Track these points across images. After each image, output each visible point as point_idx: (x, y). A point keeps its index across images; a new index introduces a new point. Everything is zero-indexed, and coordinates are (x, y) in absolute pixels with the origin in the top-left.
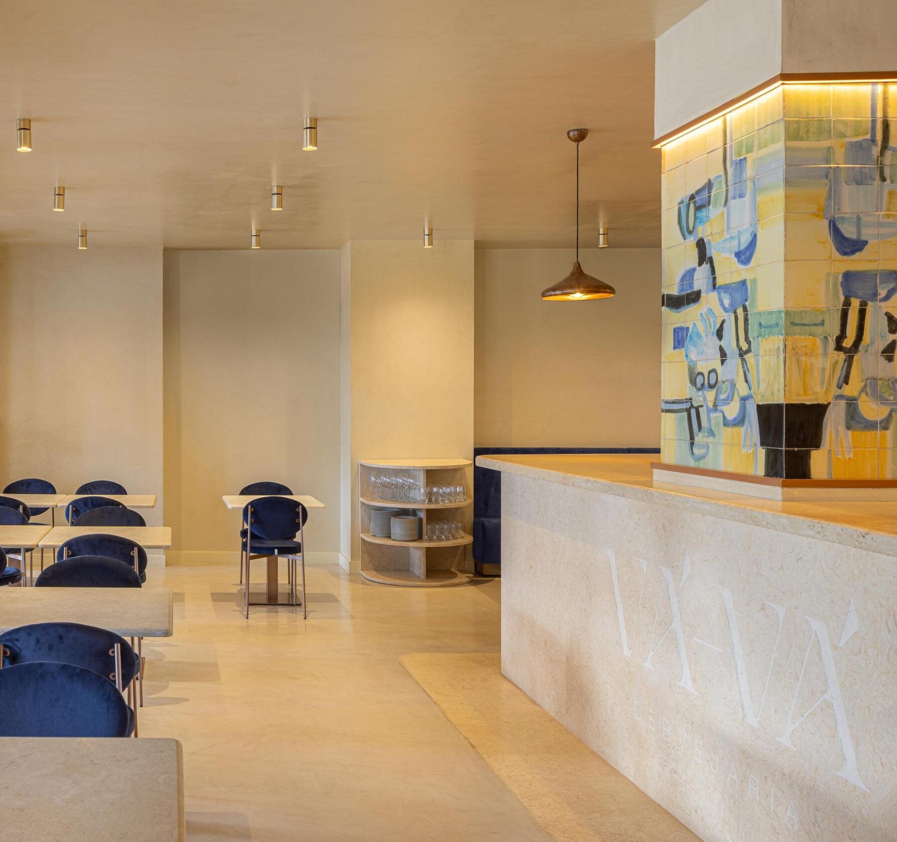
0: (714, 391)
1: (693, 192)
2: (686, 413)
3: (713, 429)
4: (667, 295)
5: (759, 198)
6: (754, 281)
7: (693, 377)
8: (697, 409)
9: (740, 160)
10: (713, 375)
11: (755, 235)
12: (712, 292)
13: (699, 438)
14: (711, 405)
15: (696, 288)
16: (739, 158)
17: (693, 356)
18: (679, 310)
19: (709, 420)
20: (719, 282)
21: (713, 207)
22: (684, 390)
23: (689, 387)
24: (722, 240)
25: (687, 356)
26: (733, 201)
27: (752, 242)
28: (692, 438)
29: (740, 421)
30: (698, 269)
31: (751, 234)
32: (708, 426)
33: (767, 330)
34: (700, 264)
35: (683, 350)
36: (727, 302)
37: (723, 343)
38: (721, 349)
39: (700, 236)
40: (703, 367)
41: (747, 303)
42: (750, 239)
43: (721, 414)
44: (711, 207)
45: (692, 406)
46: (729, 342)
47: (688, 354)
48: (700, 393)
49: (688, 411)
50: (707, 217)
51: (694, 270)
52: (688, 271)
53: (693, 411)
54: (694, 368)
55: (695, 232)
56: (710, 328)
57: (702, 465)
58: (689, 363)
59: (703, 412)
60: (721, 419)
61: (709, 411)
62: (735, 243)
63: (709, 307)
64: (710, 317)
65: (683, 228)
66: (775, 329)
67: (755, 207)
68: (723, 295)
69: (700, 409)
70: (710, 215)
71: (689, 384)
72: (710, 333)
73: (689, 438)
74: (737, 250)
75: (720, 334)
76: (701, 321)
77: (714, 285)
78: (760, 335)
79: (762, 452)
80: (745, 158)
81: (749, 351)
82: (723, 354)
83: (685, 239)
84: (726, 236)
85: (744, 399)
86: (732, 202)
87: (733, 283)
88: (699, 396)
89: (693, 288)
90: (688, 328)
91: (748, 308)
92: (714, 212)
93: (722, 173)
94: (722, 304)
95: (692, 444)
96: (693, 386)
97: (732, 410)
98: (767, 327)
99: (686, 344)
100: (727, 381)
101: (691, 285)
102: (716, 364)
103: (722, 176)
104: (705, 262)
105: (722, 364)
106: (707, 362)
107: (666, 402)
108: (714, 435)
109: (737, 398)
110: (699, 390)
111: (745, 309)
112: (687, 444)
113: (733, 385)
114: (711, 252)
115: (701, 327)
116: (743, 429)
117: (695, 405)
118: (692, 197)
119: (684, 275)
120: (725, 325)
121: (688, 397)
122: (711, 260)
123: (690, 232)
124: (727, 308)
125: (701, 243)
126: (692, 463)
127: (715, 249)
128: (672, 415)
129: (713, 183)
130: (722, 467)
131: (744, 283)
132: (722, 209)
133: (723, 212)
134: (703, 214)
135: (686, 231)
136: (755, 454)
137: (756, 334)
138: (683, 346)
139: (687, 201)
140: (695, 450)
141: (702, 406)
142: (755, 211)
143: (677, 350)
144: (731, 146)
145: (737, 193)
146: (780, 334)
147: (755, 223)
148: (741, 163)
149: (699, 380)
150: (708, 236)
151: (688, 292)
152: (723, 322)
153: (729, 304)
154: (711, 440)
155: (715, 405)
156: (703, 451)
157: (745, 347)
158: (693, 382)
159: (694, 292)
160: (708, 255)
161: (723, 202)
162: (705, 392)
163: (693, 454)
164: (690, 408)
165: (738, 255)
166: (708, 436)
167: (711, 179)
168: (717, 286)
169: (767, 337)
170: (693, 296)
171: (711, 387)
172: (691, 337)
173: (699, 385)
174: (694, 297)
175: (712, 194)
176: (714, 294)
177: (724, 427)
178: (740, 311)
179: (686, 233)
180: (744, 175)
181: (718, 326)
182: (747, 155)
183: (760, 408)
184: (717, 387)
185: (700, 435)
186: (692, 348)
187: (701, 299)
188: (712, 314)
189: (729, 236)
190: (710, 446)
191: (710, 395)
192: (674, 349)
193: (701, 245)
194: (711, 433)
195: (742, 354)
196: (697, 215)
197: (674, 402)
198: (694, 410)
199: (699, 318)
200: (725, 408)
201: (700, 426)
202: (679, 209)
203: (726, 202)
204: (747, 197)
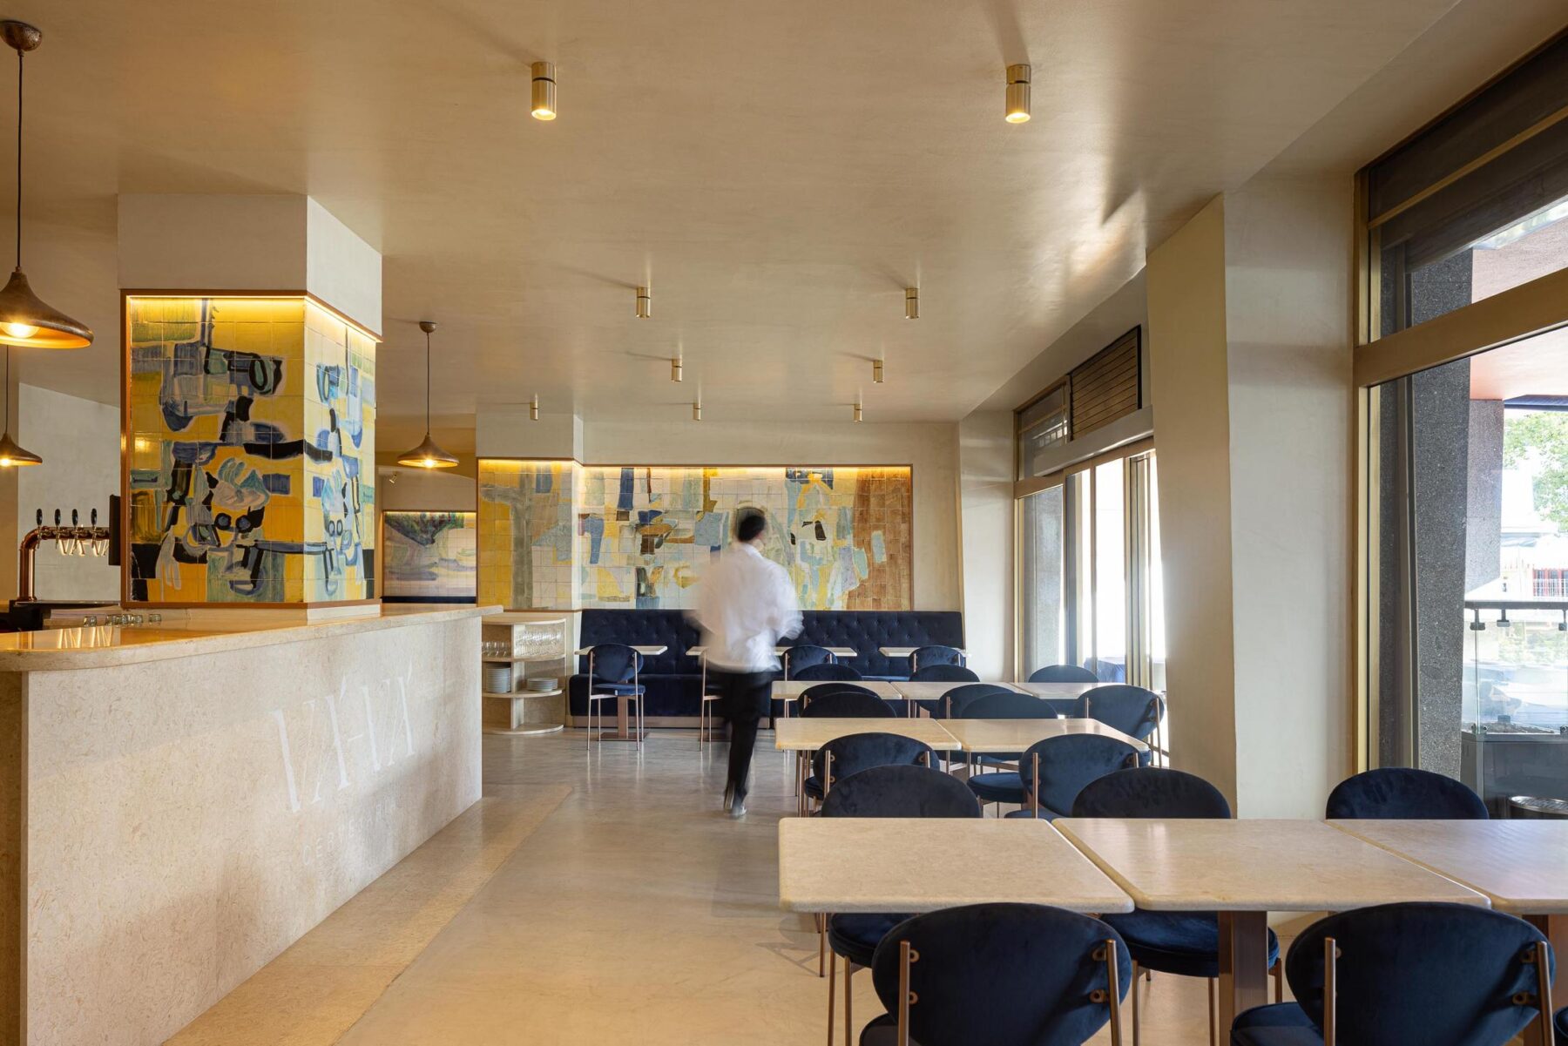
0: (340, 537)
1: (328, 365)
2: (323, 555)
3: (340, 567)
4: (308, 444)
5: (364, 406)
6: (361, 461)
7: (328, 524)
8: (330, 551)
9: (355, 369)
10: (340, 524)
11: (361, 430)
12: (339, 457)
13: (332, 576)
14: (339, 550)
15: (329, 449)
16: (354, 367)
17: (327, 506)
18: (318, 462)
19: (338, 560)
20: (343, 453)
22: (323, 536)
23: (325, 533)
24: (345, 420)
25: (323, 504)
28: (327, 577)
29: (354, 562)
31: (360, 427)
32: (337, 566)
34: (332, 431)
35: (320, 498)
36: (348, 470)
37: (344, 500)
38: (344, 505)
39: (332, 406)
40: (334, 517)
41: (358, 476)
42: (359, 430)
43: (345, 556)
44: (339, 388)
45: (326, 549)
46: (349, 500)
48: (332, 538)
49: (324, 553)
50: (337, 394)
51: (328, 433)
52: (325, 432)
53: (327, 553)
54: (328, 517)
55: (329, 400)
56: (338, 486)
57: (334, 599)
58: (324, 511)
59: (334, 553)
60: (345, 560)
61: (337, 553)
62: (352, 428)
63: (337, 468)
64: (338, 477)
65: (321, 392)
67: (361, 409)
68: (346, 463)
69: (332, 552)
71: (324, 530)
72: (338, 490)
73: (324, 576)
74: (353, 434)
75: (343, 492)
76: (332, 478)
77: (341, 453)
78: (364, 501)
79: (365, 582)
80: (357, 370)
81: (359, 511)
82: (346, 509)
83: (322, 401)
84: (347, 419)
85: (356, 545)
86: (350, 395)
87: (351, 457)
88: (332, 541)
90: (324, 481)
91: (359, 479)
92: (340, 392)
93: (345, 367)
94: (345, 470)
95: (327, 582)
96: (327, 531)
97: (350, 553)
98: (368, 496)
99: (322, 495)
100: (348, 530)
101: (327, 445)
102: (341, 516)
103: (345, 371)
104: (336, 431)
105: (346, 515)
106: (336, 515)
107: (309, 545)
108: (341, 573)
109: (353, 545)
110: (331, 535)
112: (322, 582)
113: (351, 534)
114: (340, 425)
115: (332, 483)
116: (356, 567)
117: (329, 548)
118: (327, 369)
119: (322, 433)
120: (346, 487)
121: (324, 541)
122: (339, 432)
123: (326, 399)
124: (348, 475)
126: (327, 598)
128: (313, 557)
129: (340, 371)
130: (346, 598)
131: (356, 459)
132: (346, 396)
133: (346, 399)
134: (334, 389)
135: (325, 398)
136: (362, 584)
137: (362, 500)
138: (320, 496)
139: (323, 370)
140: (329, 587)
141: (333, 549)
143: (315, 498)
144: (350, 353)
145: (353, 391)
147: (362, 420)
148: (355, 372)
149: (331, 526)
150: (338, 411)
151: (325, 449)
152: (346, 484)
153: (349, 472)
154: (338, 577)
155: (341, 549)
156: (334, 587)
157: (357, 508)
158: (327, 528)
159: (327, 451)
160: (337, 426)
161: (346, 391)
162: (335, 538)
163: (327, 591)
164: (326, 551)
165: (353, 437)
166: (337, 574)
167: (340, 366)
171: (339, 534)
172: (326, 490)
173: (331, 532)
174: (327, 456)
175: (340, 379)
176: (340, 460)
177: (346, 567)
178: (354, 479)
179: (322, 397)
180: (357, 382)
181: (343, 486)
183: (365, 552)
184: (342, 534)
185: (333, 573)
186: (326, 499)
187: (332, 460)
190: (339, 582)
191: (338, 540)
192: (314, 495)
193: (332, 413)
194: (339, 571)
195: (356, 512)
196: (330, 388)
197: (314, 545)
199: (331, 475)
200: (346, 551)
201: (332, 567)
202: (318, 371)
203: (347, 393)
204: (358, 399)
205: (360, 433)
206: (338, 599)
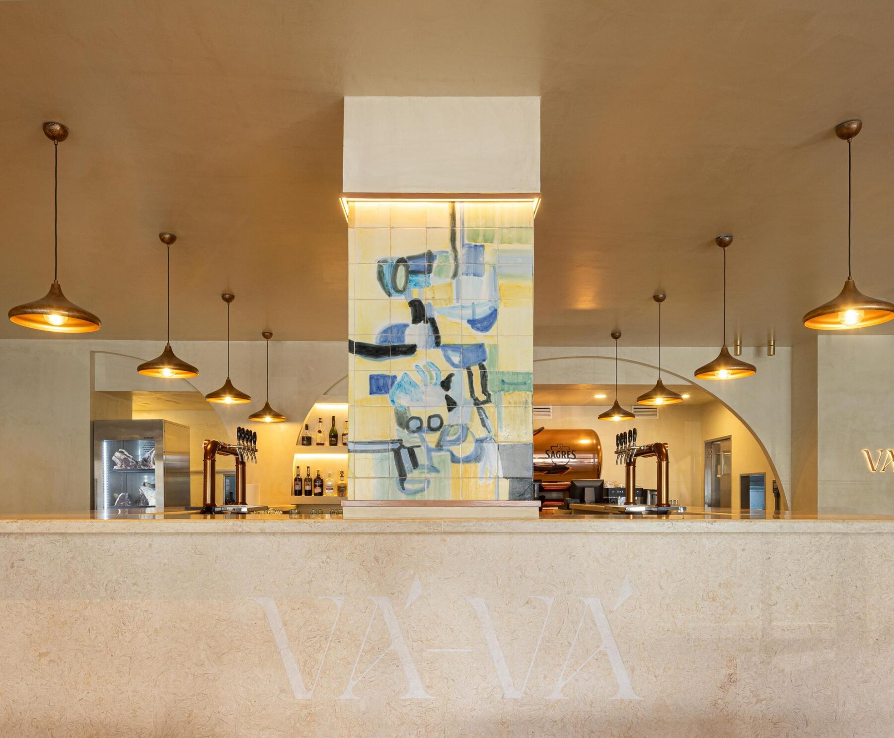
0: (438, 434)
1: (405, 256)
2: (393, 453)
3: (436, 465)
4: (359, 343)
5: (501, 282)
6: (495, 347)
7: (404, 420)
8: (412, 449)
9: (476, 246)
10: (435, 420)
11: (496, 310)
12: (433, 348)
13: (414, 475)
14: (432, 445)
15: (408, 342)
16: (473, 244)
17: (403, 402)
18: (379, 359)
19: (431, 458)
20: (443, 341)
21: (435, 275)
22: (391, 433)
23: (397, 430)
24: (449, 306)
25: (393, 401)
26: (465, 277)
27: (491, 314)
28: (403, 475)
29: (476, 458)
30: (412, 326)
31: (490, 308)
32: (428, 463)
33: (512, 387)
34: (415, 322)
35: (387, 396)
36: (456, 359)
37: (449, 393)
38: (448, 398)
39: (415, 296)
40: (419, 412)
41: (484, 363)
42: (488, 312)
43: (449, 453)
44: (432, 275)
45: (402, 446)
46: (460, 393)
47: (395, 400)
48: (416, 435)
49: (396, 451)
50: (426, 282)
51: (406, 326)
52: (396, 326)
53: (404, 454)
54: (406, 413)
55: (407, 292)
56: (432, 378)
57: (418, 497)
58: (396, 408)
59: (420, 451)
60: (449, 457)
61: (429, 450)
62: (468, 312)
63: (428, 360)
64: (431, 369)
65: (387, 286)
66: (522, 386)
67: (495, 287)
68: (450, 353)
69: (416, 449)
70: (431, 282)
71: (397, 427)
72: (431, 383)
73: (396, 474)
74: (471, 318)
75: (446, 384)
76: (416, 372)
77: (438, 344)
78: (503, 390)
79: (505, 481)
80: (482, 246)
81: (487, 401)
82: (451, 404)
83: (389, 295)
84: (454, 303)
85: (480, 440)
86: (463, 278)
87: (464, 345)
88: (415, 437)
89: (403, 341)
90: (395, 377)
91: (486, 367)
92: (436, 280)
93: (449, 248)
94: (449, 360)
95: (403, 481)
96: (403, 428)
97: (464, 449)
98: (511, 384)
99: (391, 391)
100: (457, 425)
101: (401, 338)
102: (442, 410)
103: (450, 253)
104: (422, 321)
105: (450, 410)
106: (427, 408)
107: (357, 444)
108: (438, 471)
109: (471, 439)
110: (414, 432)
111: (482, 367)
112: (392, 481)
113: (465, 429)
114: (433, 314)
115: (416, 377)
116: (480, 464)
117: (408, 445)
118: (401, 261)
119: (389, 328)
120: (453, 378)
121: (396, 438)
122: (432, 322)
123: (399, 291)
124: (457, 365)
125: (417, 303)
126: (403, 497)
127: (438, 312)
128: (369, 455)
129: (436, 256)
130: (451, 497)
131: (481, 346)
132: (449, 280)
133: (451, 284)
134: (419, 278)
135: (392, 289)
136: (497, 482)
137: (496, 389)
138: (387, 392)
139: (393, 262)
140: (408, 486)
141: (419, 446)
142: (495, 290)
143: (376, 395)
144: (462, 231)
145: (471, 270)
146: (527, 391)
147: (495, 300)
148: (477, 249)
149: (414, 424)
150: (428, 299)
151: (396, 344)
152: (451, 375)
153: (460, 362)
154: (433, 475)
155: (439, 446)
156: (422, 486)
157: (482, 398)
158: (403, 425)
159: (404, 345)
160: (428, 314)
161: (451, 274)
162: (424, 435)
163: (403, 489)
164: (399, 449)
165: (472, 322)
166: (428, 473)
167: (433, 251)
168: (441, 344)
169: (511, 392)
170: (404, 349)
171: (433, 429)
172: (400, 385)
173: (413, 428)
174: (406, 350)
175: (434, 264)
176: (439, 351)
177: (453, 464)
178: (476, 370)
179: (392, 291)
180: (481, 259)
181: (443, 378)
182: (485, 244)
183: (502, 448)
184: (441, 430)
185: (417, 472)
186: (401, 395)
187: (416, 353)
188: (434, 367)
189: (459, 304)
190: (431, 480)
191: (432, 438)
192: (371, 394)
193: (415, 304)
194: (434, 469)
195: (479, 403)
196: (411, 278)
197: (370, 443)
198: (406, 450)
199: (414, 368)
200: (454, 448)
201: (415, 464)
202: (380, 266)
203: (455, 275)
204: (485, 278)
205: (493, 316)
206: (432, 498)
